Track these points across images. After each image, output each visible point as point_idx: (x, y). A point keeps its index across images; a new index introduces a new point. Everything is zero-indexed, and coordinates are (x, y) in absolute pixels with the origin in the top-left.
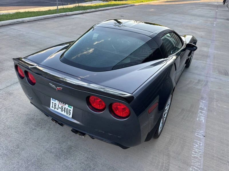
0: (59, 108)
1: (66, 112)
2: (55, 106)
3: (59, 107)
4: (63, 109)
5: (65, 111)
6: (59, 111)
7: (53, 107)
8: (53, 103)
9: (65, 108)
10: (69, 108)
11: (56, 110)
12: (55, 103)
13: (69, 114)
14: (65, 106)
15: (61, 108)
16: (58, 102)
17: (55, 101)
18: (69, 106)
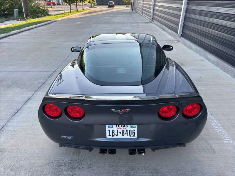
2: (112, 133)
3: (119, 132)
4: (125, 133)
5: (127, 134)
6: (120, 136)
7: (111, 134)
8: (109, 130)
9: (127, 130)
10: (132, 129)
11: (115, 137)
12: (112, 130)
13: (133, 135)
14: (127, 129)
15: (122, 133)
16: (117, 127)
17: (113, 127)
18: (132, 127)
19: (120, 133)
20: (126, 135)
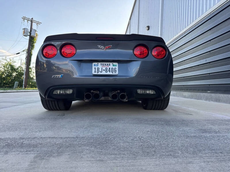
0: (103, 71)
1: (111, 72)
2: (98, 70)
4: (108, 70)
6: (104, 73)
7: (96, 71)
8: (95, 68)
10: (114, 67)
11: (100, 73)
12: (98, 68)
13: (115, 72)
14: (110, 67)
15: (105, 70)
16: (101, 65)
17: (98, 66)
18: (113, 65)
19: (104, 70)
20: (109, 72)
